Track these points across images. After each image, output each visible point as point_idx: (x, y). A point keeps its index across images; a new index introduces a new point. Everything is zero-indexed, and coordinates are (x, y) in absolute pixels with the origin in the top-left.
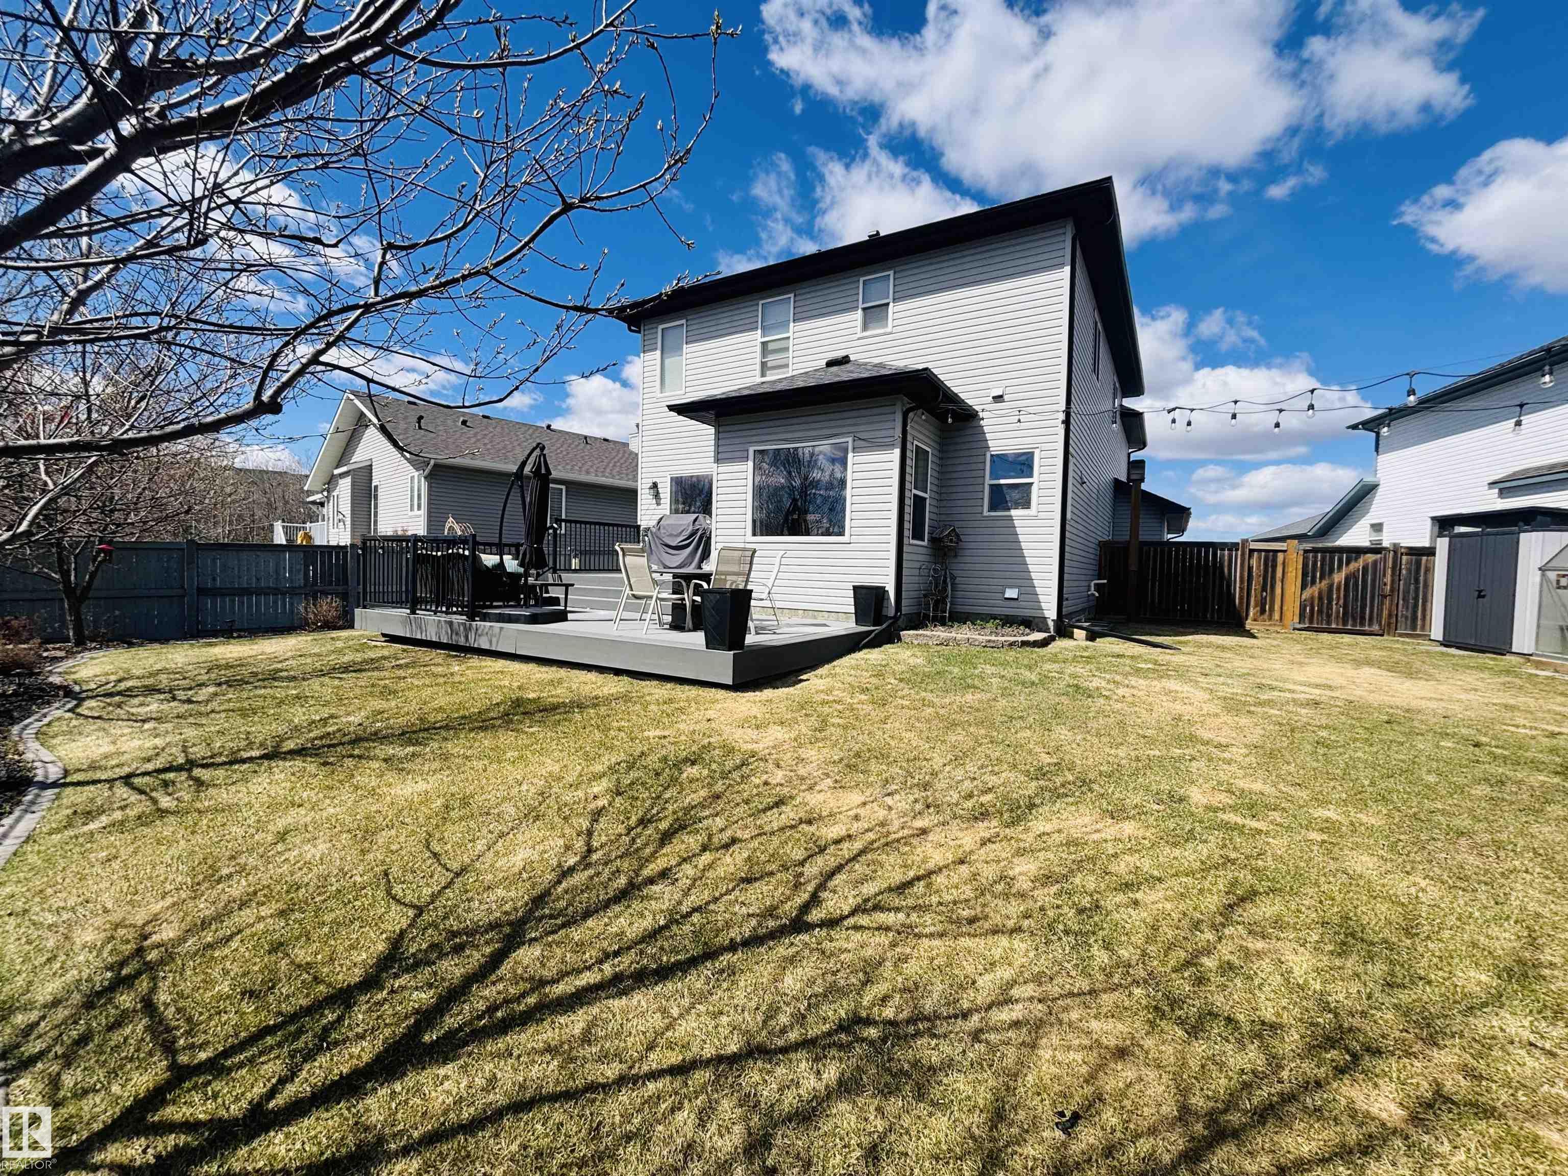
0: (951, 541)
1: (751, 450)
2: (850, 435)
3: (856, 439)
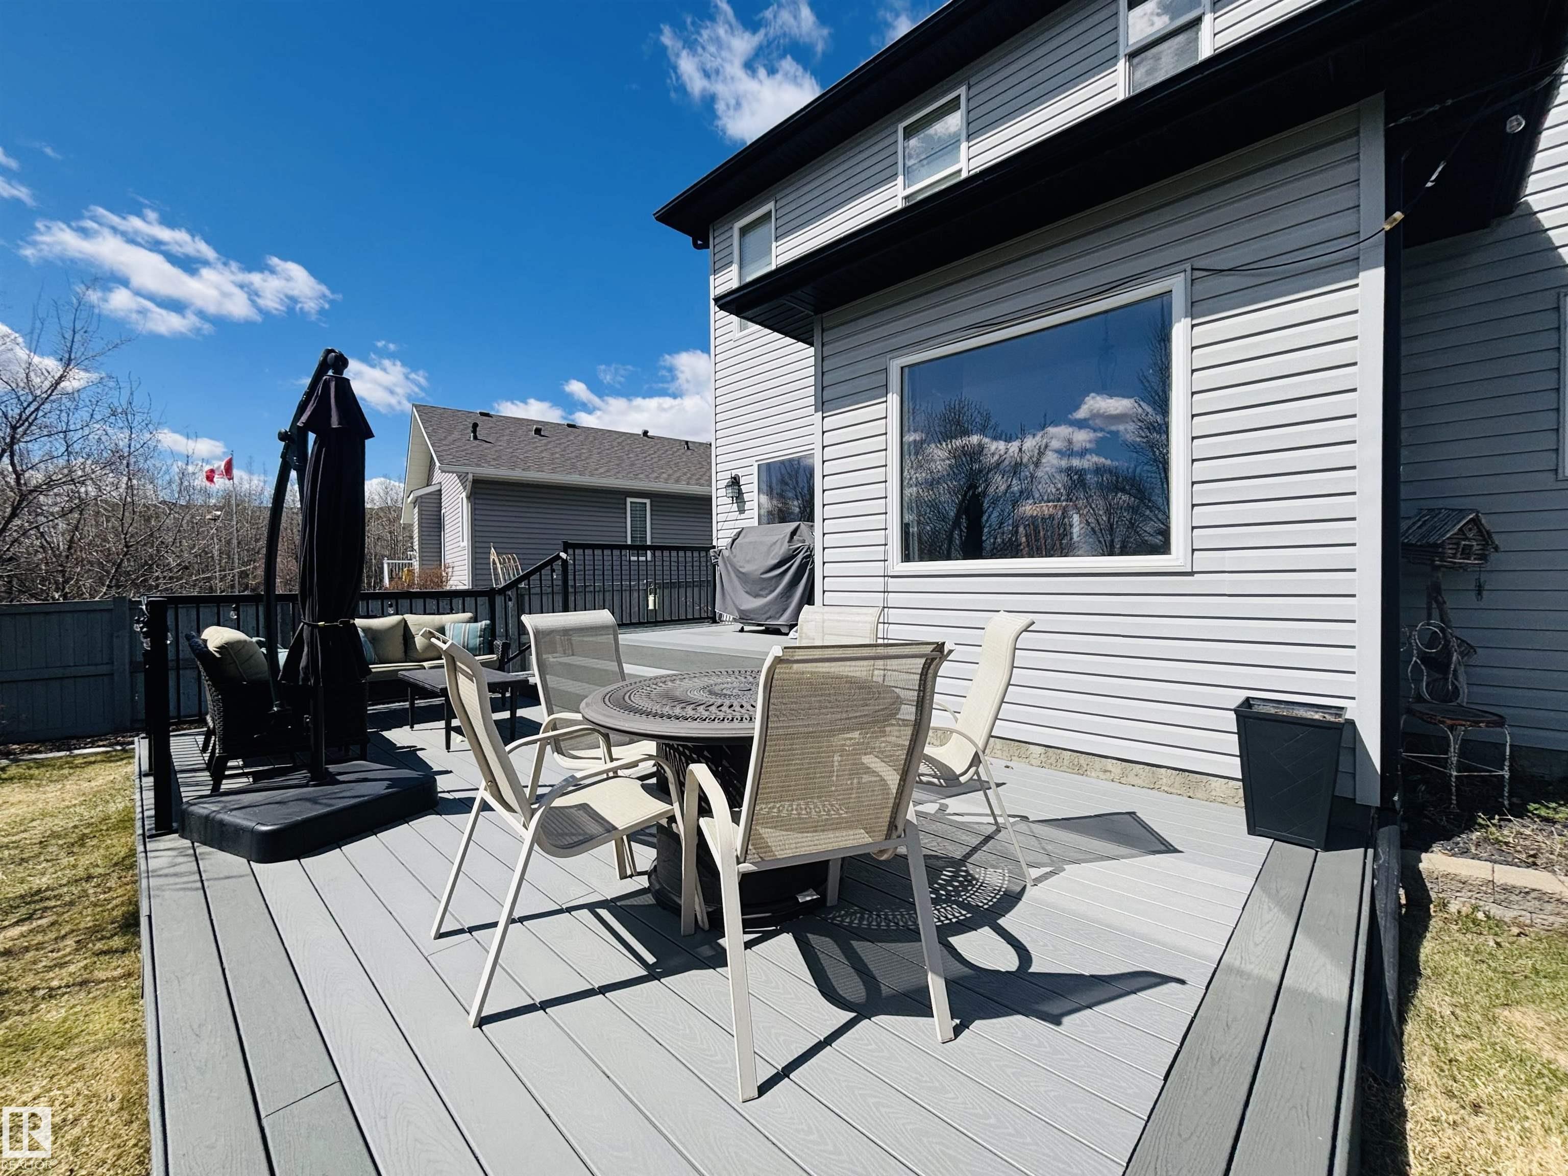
0: (1466, 551)
1: (895, 366)
2: (1182, 267)
3: (1198, 274)
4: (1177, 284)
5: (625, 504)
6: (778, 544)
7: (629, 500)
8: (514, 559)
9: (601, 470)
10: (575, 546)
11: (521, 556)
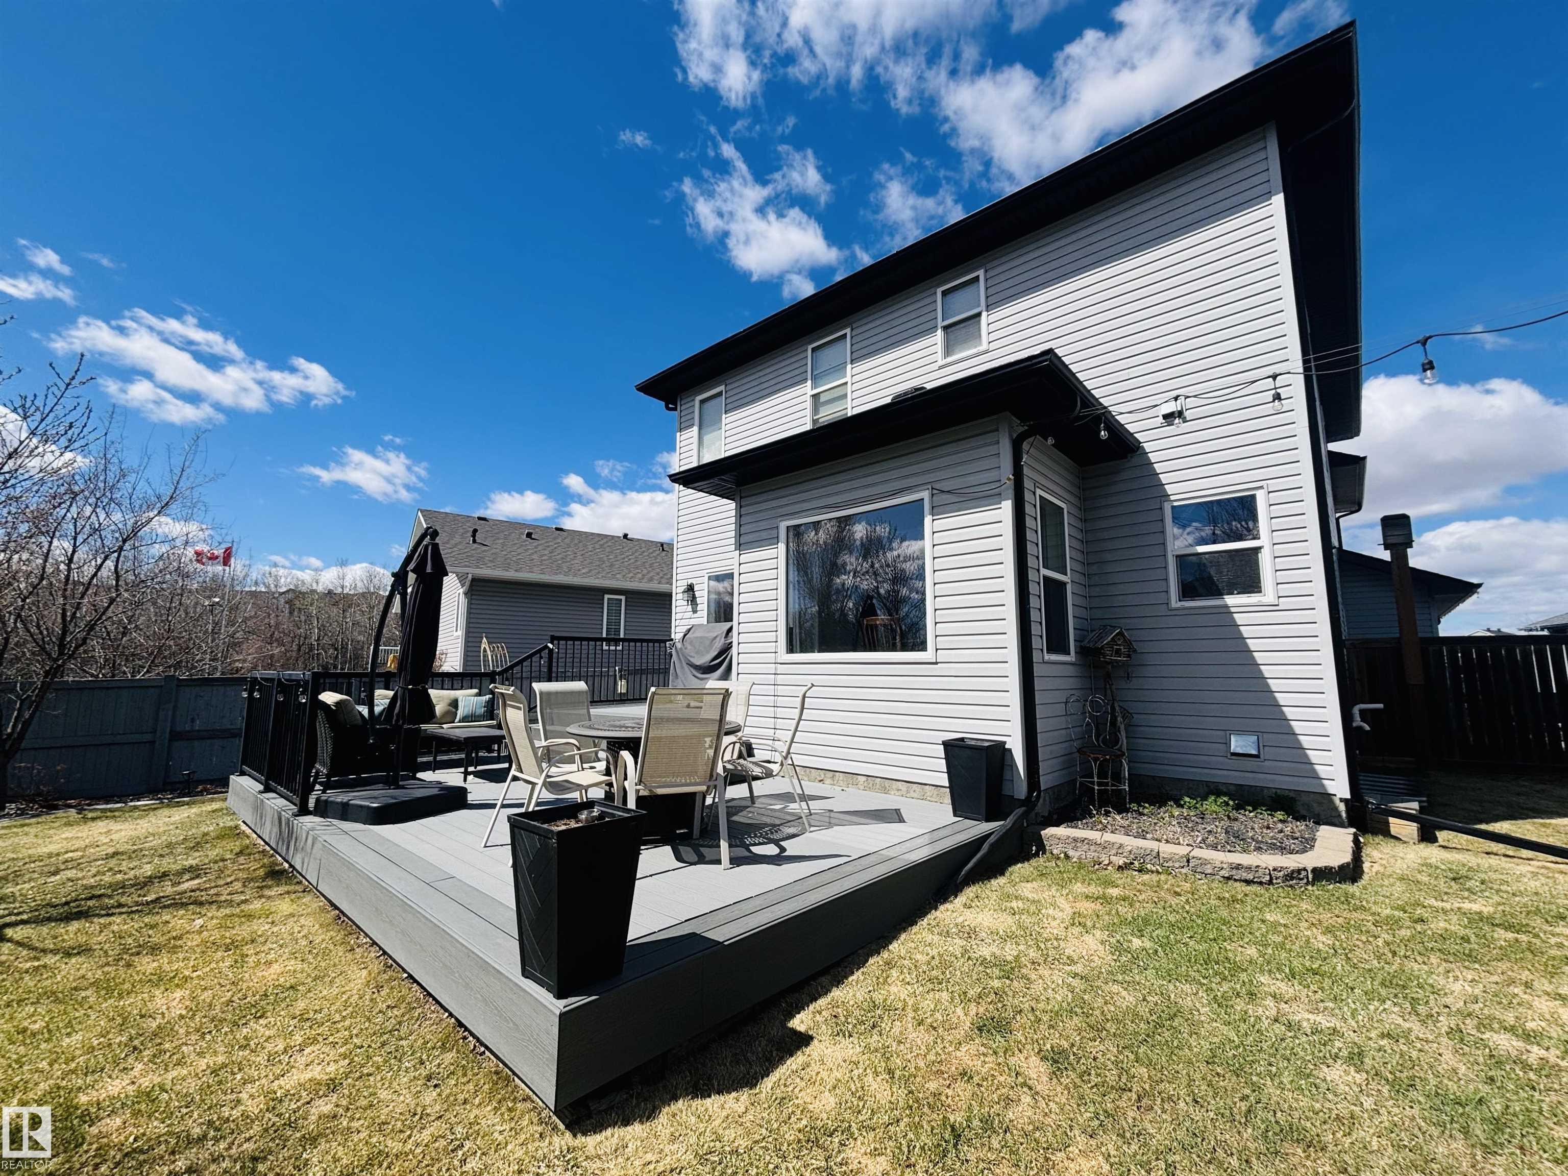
0: (1118, 652)
1: (783, 525)
2: (926, 487)
3: (935, 492)
4: (925, 495)
5: (603, 599)
6: (718, 639)
7: (606, 597)
8: (502, 647)
9: (584, 571)
10: (560, 638)
11: (509, 645)
